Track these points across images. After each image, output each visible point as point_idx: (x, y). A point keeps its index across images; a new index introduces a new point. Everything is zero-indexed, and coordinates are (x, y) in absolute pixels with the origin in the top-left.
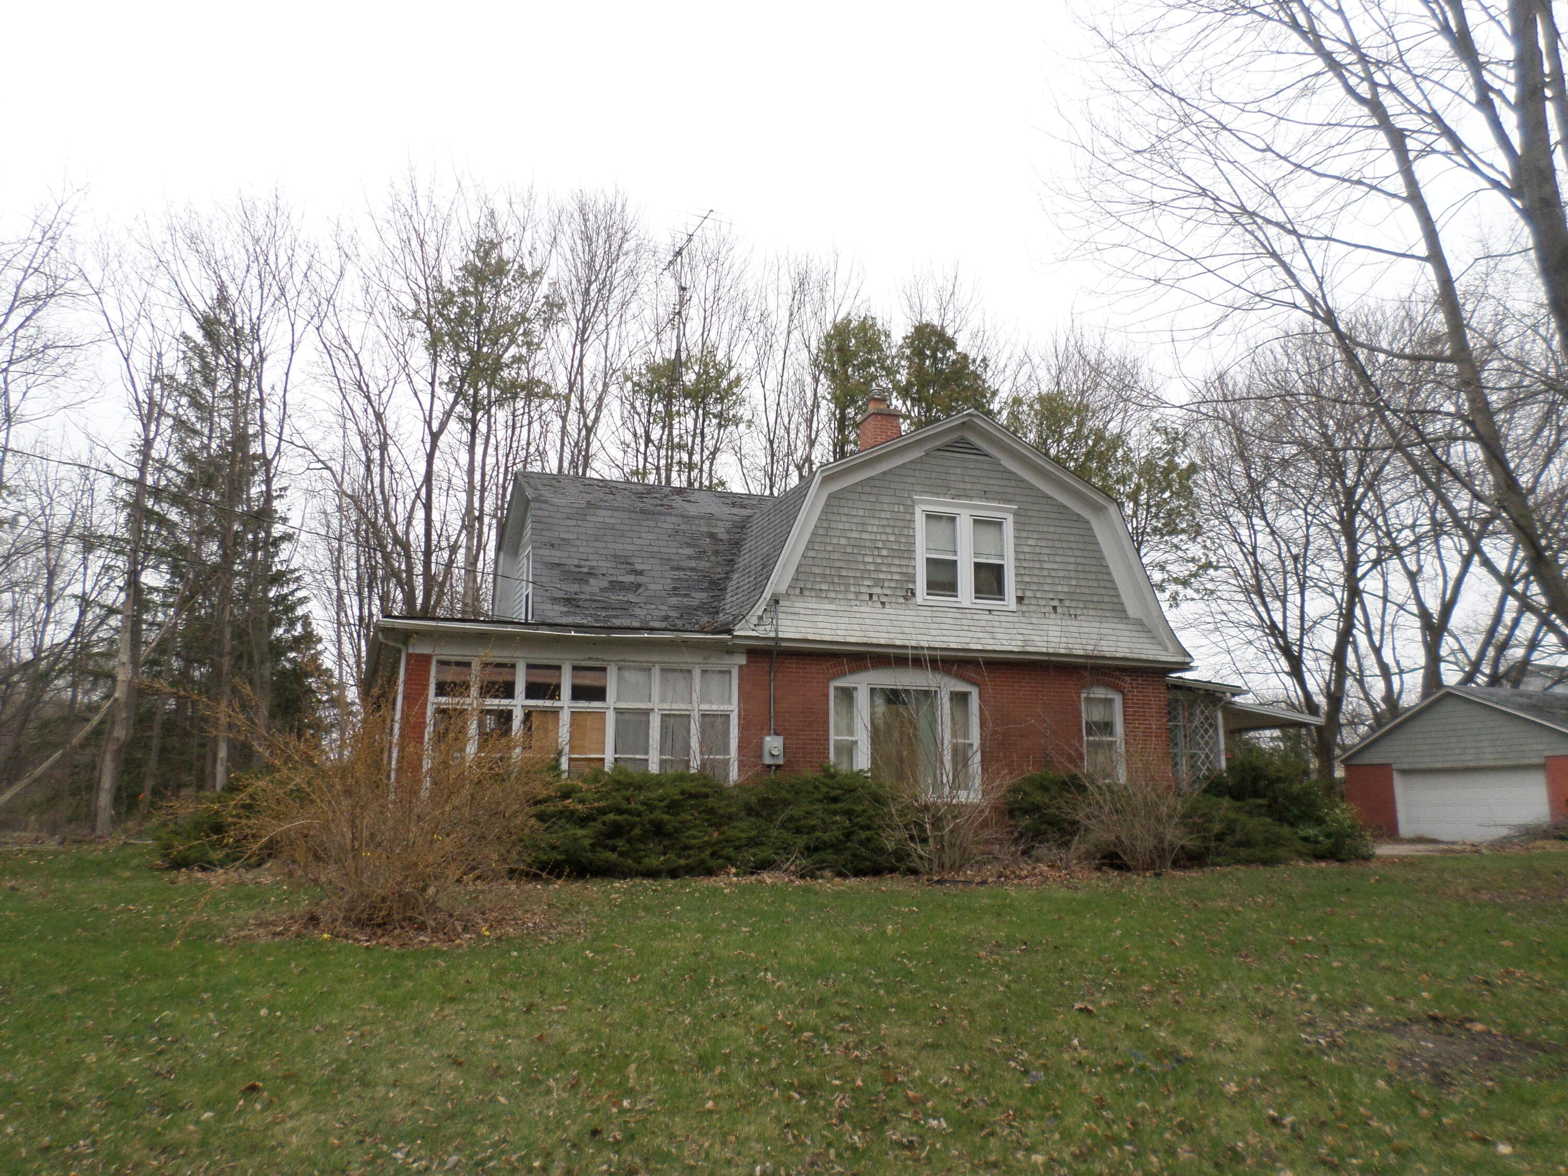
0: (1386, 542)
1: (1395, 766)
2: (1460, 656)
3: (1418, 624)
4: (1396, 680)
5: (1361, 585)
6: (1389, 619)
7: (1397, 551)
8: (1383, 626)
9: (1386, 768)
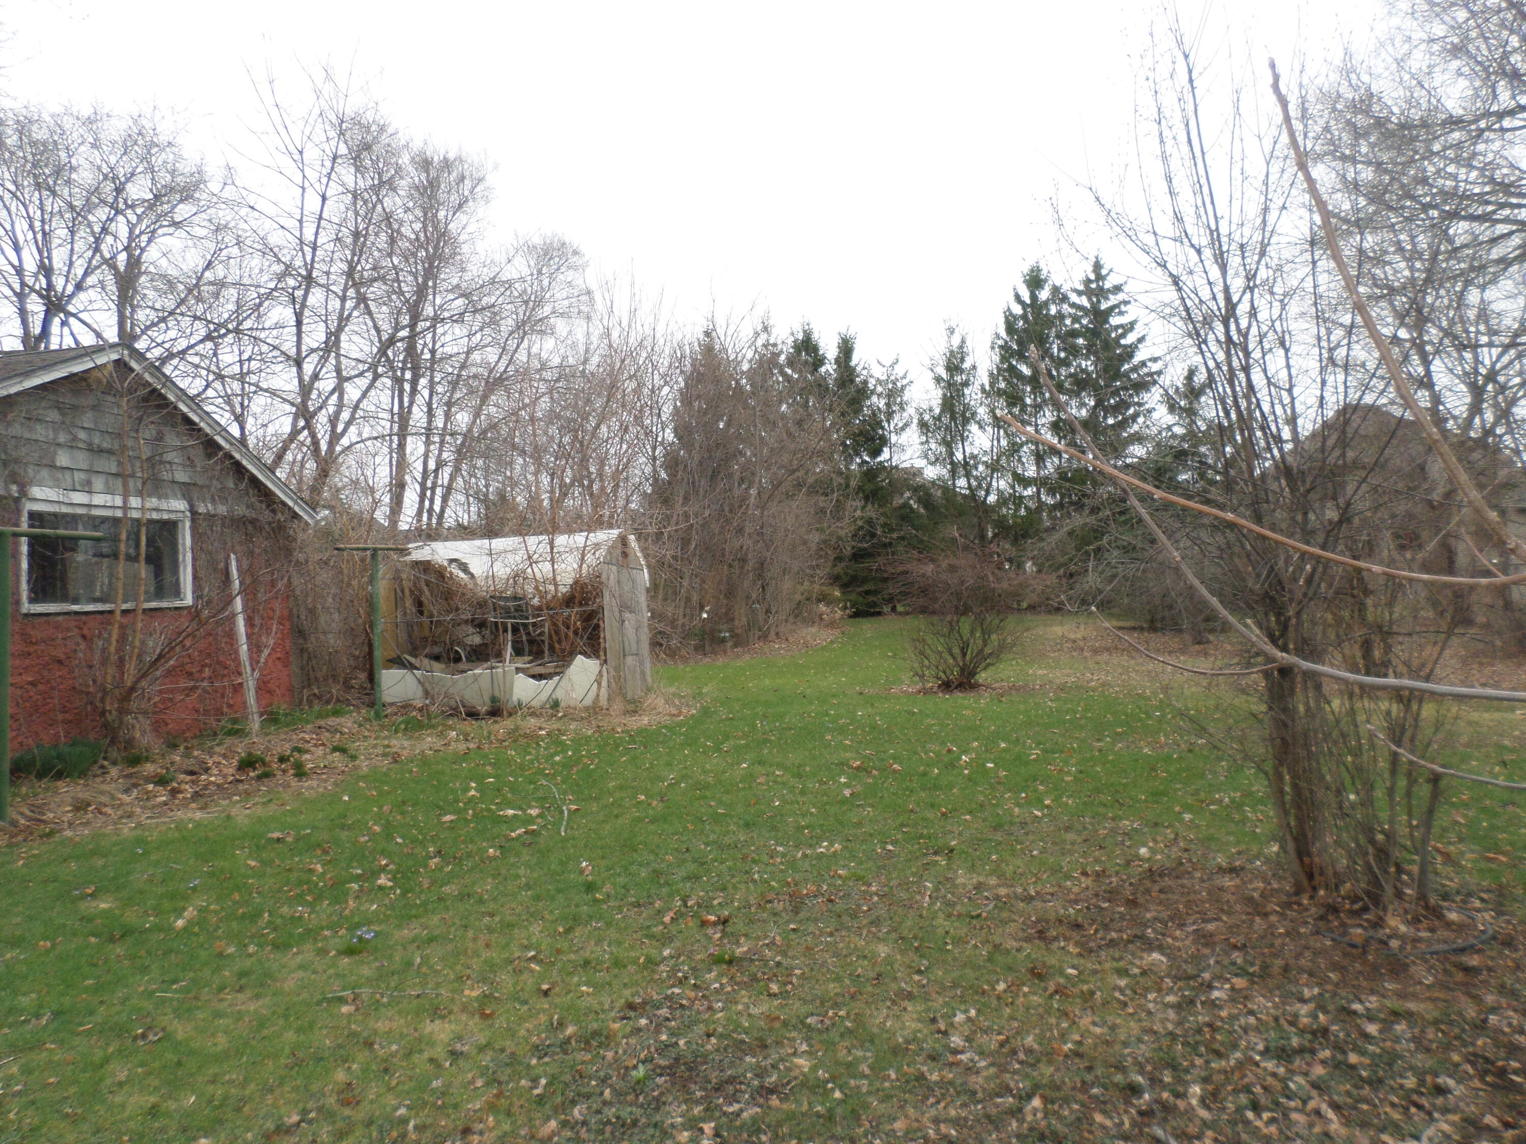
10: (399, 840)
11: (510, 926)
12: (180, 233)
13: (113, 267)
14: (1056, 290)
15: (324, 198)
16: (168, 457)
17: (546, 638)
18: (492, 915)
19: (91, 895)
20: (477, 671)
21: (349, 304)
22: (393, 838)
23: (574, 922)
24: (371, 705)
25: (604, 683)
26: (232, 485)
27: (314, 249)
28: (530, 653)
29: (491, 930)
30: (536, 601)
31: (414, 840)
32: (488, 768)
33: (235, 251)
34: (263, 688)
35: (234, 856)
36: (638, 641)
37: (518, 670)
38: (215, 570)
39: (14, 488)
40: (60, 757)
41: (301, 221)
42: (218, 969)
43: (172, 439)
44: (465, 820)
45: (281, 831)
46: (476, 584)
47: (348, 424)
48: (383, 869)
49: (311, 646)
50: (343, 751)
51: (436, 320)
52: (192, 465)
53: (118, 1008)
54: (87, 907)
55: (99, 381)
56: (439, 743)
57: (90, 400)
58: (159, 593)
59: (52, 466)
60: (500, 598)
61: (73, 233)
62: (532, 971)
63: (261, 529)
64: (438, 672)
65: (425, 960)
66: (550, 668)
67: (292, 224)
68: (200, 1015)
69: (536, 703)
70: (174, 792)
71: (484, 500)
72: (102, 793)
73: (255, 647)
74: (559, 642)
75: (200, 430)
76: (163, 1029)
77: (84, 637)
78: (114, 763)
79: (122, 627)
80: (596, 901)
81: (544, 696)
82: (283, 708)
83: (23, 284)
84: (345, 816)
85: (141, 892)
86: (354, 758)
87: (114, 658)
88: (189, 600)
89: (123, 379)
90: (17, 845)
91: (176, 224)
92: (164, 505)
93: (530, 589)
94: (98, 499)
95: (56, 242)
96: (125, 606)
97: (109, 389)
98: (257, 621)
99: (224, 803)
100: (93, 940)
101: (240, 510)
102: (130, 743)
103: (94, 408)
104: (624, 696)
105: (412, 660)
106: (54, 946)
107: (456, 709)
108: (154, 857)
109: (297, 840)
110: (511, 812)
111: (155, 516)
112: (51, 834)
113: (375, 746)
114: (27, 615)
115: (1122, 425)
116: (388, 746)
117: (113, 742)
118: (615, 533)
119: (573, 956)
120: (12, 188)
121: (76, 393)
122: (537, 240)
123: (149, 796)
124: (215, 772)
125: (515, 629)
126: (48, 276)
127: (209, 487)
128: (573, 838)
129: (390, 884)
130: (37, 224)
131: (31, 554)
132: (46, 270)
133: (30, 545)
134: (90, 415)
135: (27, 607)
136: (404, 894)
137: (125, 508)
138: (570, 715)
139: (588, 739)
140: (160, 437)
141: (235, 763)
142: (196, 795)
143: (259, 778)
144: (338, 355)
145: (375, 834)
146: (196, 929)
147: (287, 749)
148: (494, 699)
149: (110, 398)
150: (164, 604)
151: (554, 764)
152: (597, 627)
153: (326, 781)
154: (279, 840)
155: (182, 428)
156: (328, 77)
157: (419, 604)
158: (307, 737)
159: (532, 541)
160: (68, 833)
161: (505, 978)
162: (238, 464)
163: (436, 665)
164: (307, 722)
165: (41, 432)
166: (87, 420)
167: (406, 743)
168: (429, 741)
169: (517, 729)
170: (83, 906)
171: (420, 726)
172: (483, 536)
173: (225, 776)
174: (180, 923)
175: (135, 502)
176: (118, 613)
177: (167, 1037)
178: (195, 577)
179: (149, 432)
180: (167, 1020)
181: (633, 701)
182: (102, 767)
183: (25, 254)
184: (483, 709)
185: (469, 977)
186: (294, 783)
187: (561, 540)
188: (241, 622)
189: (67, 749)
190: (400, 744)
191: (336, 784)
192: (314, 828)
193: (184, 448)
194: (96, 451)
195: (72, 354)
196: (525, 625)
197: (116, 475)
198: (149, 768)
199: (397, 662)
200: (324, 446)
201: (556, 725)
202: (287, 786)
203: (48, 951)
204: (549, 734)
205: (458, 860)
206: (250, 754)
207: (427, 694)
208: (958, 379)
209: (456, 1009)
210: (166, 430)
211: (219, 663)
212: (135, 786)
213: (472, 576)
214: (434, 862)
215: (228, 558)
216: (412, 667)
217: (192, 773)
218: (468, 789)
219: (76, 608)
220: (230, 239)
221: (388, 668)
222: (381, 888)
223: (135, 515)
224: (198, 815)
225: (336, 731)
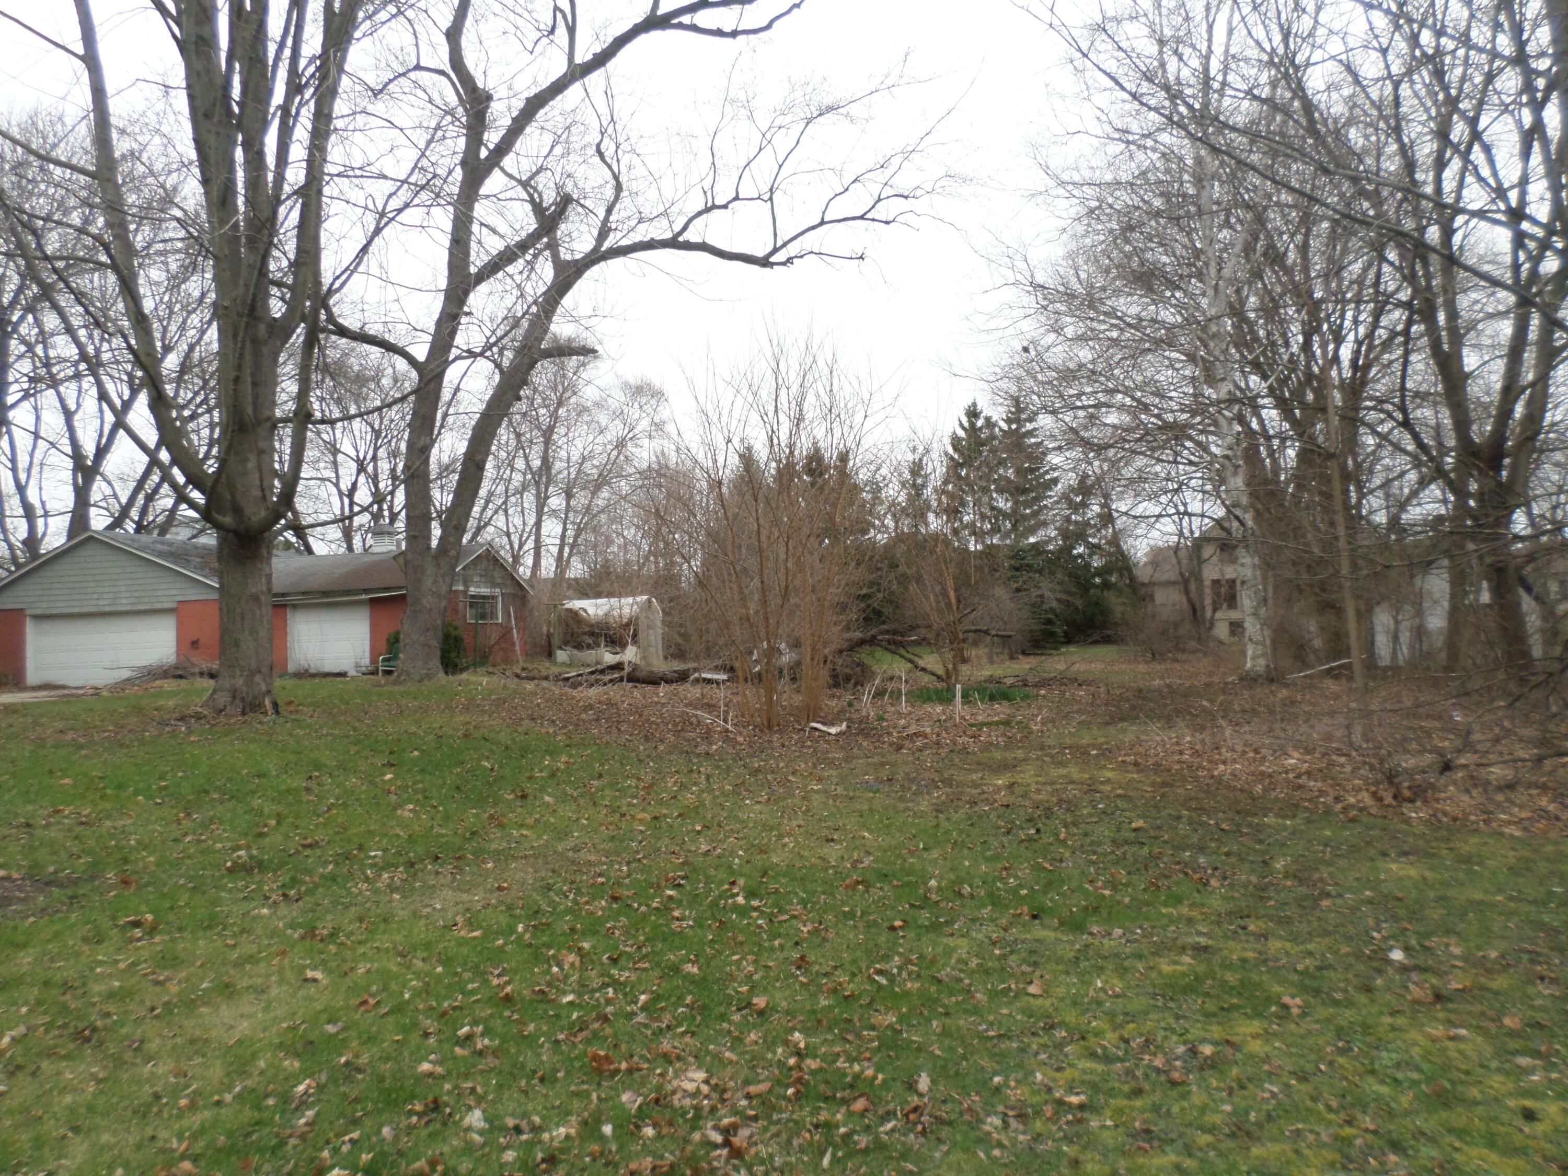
0: (42, 372)
1: (28, 612)
2: (112, 501)
3: (71, 466)
4: (40, 522)
5: (11, 415)
6: (38, 455)
7: (54, 383)
8: (31, 463)
9: (18, 614)
14: (988, 419)
16: (496, 575)
17: (617, 638)
20: (590, 652)
24: (552, 660)
25: (638, 656)
26: (511, 583)
28: (611, 644)
30: (613, 625)
34: (521, 648)
36: (656, 642)
37: (606, 650)
38: (507, 610)
39: (467, 588)
43: (497, 570)
46: (590, 618)
52: (506, 582)
55: (483, 555)
58: (492, 618)
59: (473, 581)
60: (600, 624)
63: (519, 598)
64: (575, 652)
66: (618, 649)
73: (519, 637)
74: (622, 640)
88: (500, 621)
89: (487, 553)
92: (493, 590)
93: (611, 620)
94: (482, 590)
98: (518, 629)
101: (513, 591)
103: (481, 563)
105: (565, 647)
107: (583, 664)
111: (492, 594)
115: (1035, 514)
117: (488, 660)
118: (645, 597)
122: (632, 381)
125: (606, 635)
127: (508, 586)
133: (469, 604)
134: (479, 565)
135: (469, 621)
137: (484, 592)
140: (494, 569)
149: (484, 560)
150: (494, 622)
152: (637, 635)
159: (612, 600)
163: (574, 649)
165: (471, 572)
175: (487, 591)
178: (502, 613)
179: (491, 568)
187: (624, 600)
188: (514, 629)
193: (500, 572)
194: (481, 575)
196: (610, 634)
197: (485, 582)
200: (516, 546)
208: (919, 481)
210: (496, 567)
213: (589, 614)
215: (511, 607)
216: (565, 650)
221: (557, 649)
223: (489, 594)
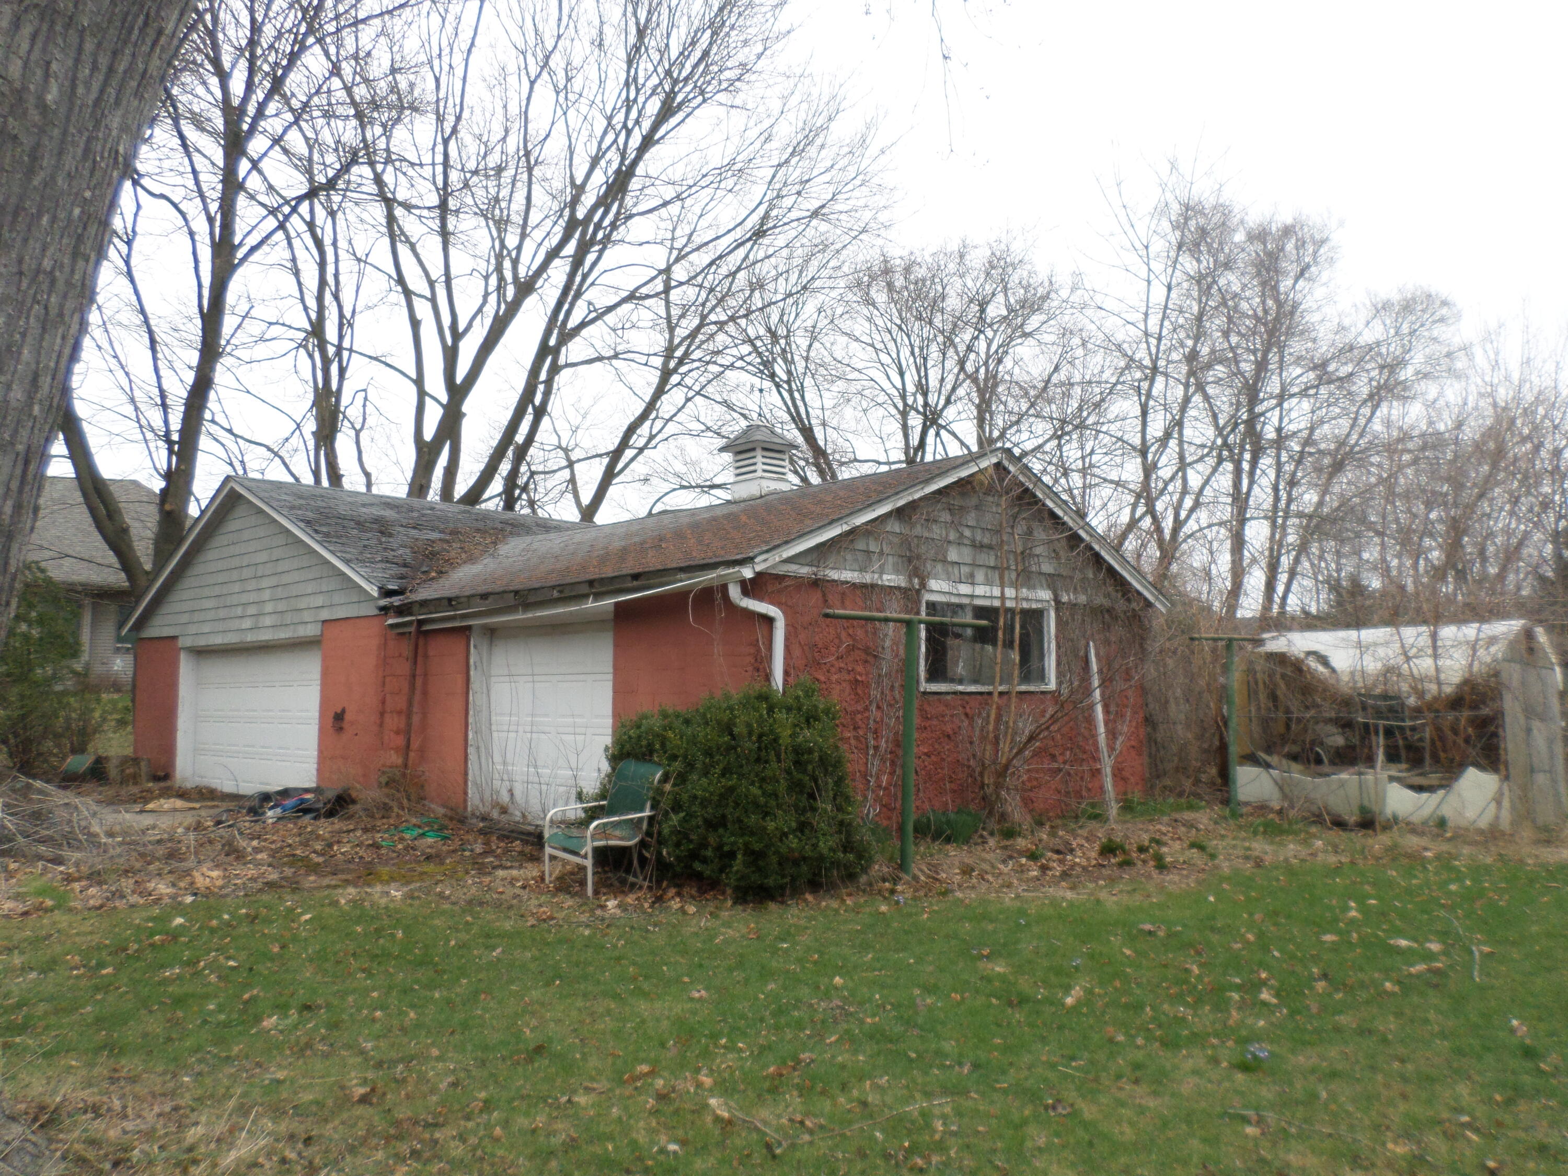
1: (184, 643)
10: (1276, 954)
11: (1430, 1079)
12: (1030, 341)
13: (975, 380)
15: (1169, 288)
16: (1038, 551)
17: (1427, 744)
18: (1402, 1061)
19: (987, 957)
20: (1344, 776)
21: (1192, 390)
22: (1269, 951)
23: (1515, 1094)
24: (1226, 802)
25: (1506, 803)
26: (1091, 576)
27: (1159, 339)
28: (1408, 760)
29: (1405, 1079)
30: (1412, 701)
31: (1293, 957)
32: (1367, 887)
33: (1080, 352)
34: (1119, 774)
35: (1109, 941)
36: (1552, 757)
37: (1392, 779)
38: (1076, 656)
39: (916, 581)
40: (948, 822)
41: (1146, 314)
42: (1112, 1055)
43: (1040, 534)
44: (1350, 943)
45: (1153, 923)
46: (1338, 680)
47: (1192, 510)
48: (1264, 983)
49: (1159, 736)
50: (1201, 848)
51: (1282, 397)
52: (1058, 557)
53: (1026, 1073)
54: (986, 967)
55: (982, 484)
56: (1304, 852)
57: (974, 501)
58: (1026, 677)
59: (944, 561)
60: (1370, 696)
61: (944, 354)
62: (1469, 1141)
63: (1116, 618)
64: (1297, 774)
65: (1333, 1096)
66: (1433, 779)
67: (1138, 317)
68: (1103, 1100)
69: (1416, 819)
70: (1044, 868)
71: (1334, 586)
72: (984, 860)
73: (1112, 734)
74: (1445, 751)
75: (1064, 523)
76: (1072, 1105)
77: (966, 715)
78: (992, 834)
79: (999, 708)
80: (1542, 1072)
81: (1426, 812)
82: (1136, 796)
83: (906, 405)
84: (1214, 918)
85: (1030, 962)
86: (1213, 856)
87: (991, 735)
88: (1052, 686)
89: (1001, 480)
90: (920, 898)
91: (1026, 335)
92: (1031, 595)
93: (1405, 687)
94: (980, 590)
95: (930, 364)
96: (1001, 688)
97: (990, 490)
98: (1113, 708)
99: (1091, 886)
100: (994, 1001)
101: (1100, 600)
102: (1003, 817)
103: (977, 508)
104: (1534, 821)
105: (1268, 758)
106: (963, 999)
107: (1319, 816)
108: (1036, 929)
109: (1169, 936)
110: (1403, 943)
111: (1025, 605)
112: (945, 893)
113: (1234, 847)
114: (925, 693)
116: (1249, 849)
117: (991, 813)
118: (1515, 624)
119: (1522, 1135)
120: (898, 322)
121: (963, 494)
123: (1022, 870)
124: (1079, 853)
125: (1389, 732)
126: (925, 394)
127: (1071, 578)
128: (1492, 987)
129: (1274, 1001)
130: (917, 350)
131: (929, 639)
132: (923, 389)
133: (928, 630)
134: (973, 514)
135: (925, 686)
136: (1293, 1013)
137: (1003, 598)
138: (1461, 836)
139: (1487, 869)
140: (1030, 532)
141: (1097, 846)
142: (1065, 875)
143: (1121, 865)
144: (1181, 442)
145: (1248, 942)
146: (1085, 1010)
147: (1145, 838)
148: (1363, 810)
149: (990, 499)
150: (1032, 688)
151: (1449, 894)
152: (1495, 735)
153: (1187, 877)
154: (1150, 933)
155: (1049, 523)
156: (1173, 166)
157: (1273, 697)
158: (1164, 829)
159: (1410, 633)
160: (959, 894)
161: (1435, 1141)
162: (1097, 556)
163: (1295, 766)
164: (1163, 813)
165: (937, 532)
166: (971, 519)
167: (1268, 848)
168: (1292, 849)
169: (1395, 846)
170: (981, 965)
171: (1282, 832)
172: (1348, 626)
173: (1088, 859)
174: (1069, 1001)
175: (1010, 592)
176: (996, 695)
177: (1075, 1114)
178: (1058, 664)
179: (1020, 528)
180: (1071, 1095)
181: (1546, 829)
182: (982, 836)
183: (908, 377)
184: (1352, 819)
185: (1388, 1128)
186: (1155, 874)
187: (1448, 632)
188: (1099, 709)
189: (952, 816)
190: (1260, 846)
191: (1198, 882)
192: (1185, 926)
193: (1051, 541)
194: (978, 547)
195: (960, 461)
196: (1402, 729)
197: (994, 568)
198: (1021, 843)
199: (1251, 759)
200: (1167, 533)
201: (1445, 847)
202: (1149, 877)
203: (959, 1004)
204: (1438, 857)
205: (1349, 989)
206: (1110, 840)
207: (1285, 796)
209: (1379, 1163)
210: (1035, 524)
211: (1079, 747)
212: (1011, 857)
213: (1333, 670)
214: (1321, 985)
215: (1088, 645)
216: (1268, 766)
217: (1058, 852)
218: (1348, 909)
219: (960, 688)
220: (1076, 341)
221: (1241, 764)
222: (1264, 1004)
223: (1009, 604)
224: (1069, 895)
225: (1192, 826)
